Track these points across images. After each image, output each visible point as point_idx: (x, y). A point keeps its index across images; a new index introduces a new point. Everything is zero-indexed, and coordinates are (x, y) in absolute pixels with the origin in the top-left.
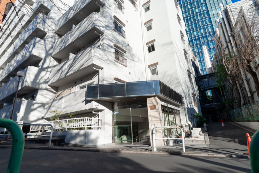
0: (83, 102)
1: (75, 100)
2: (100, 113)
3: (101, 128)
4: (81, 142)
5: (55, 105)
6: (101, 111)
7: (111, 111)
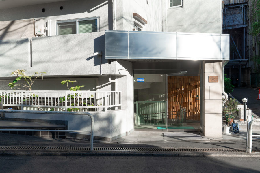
0: (88, 59)
1: (68, 51)
2: (116, 81)
3: (119, 108)
4: (102, 129)
5: (7, 54)
6: (119, 77)
7: (132, 77)
